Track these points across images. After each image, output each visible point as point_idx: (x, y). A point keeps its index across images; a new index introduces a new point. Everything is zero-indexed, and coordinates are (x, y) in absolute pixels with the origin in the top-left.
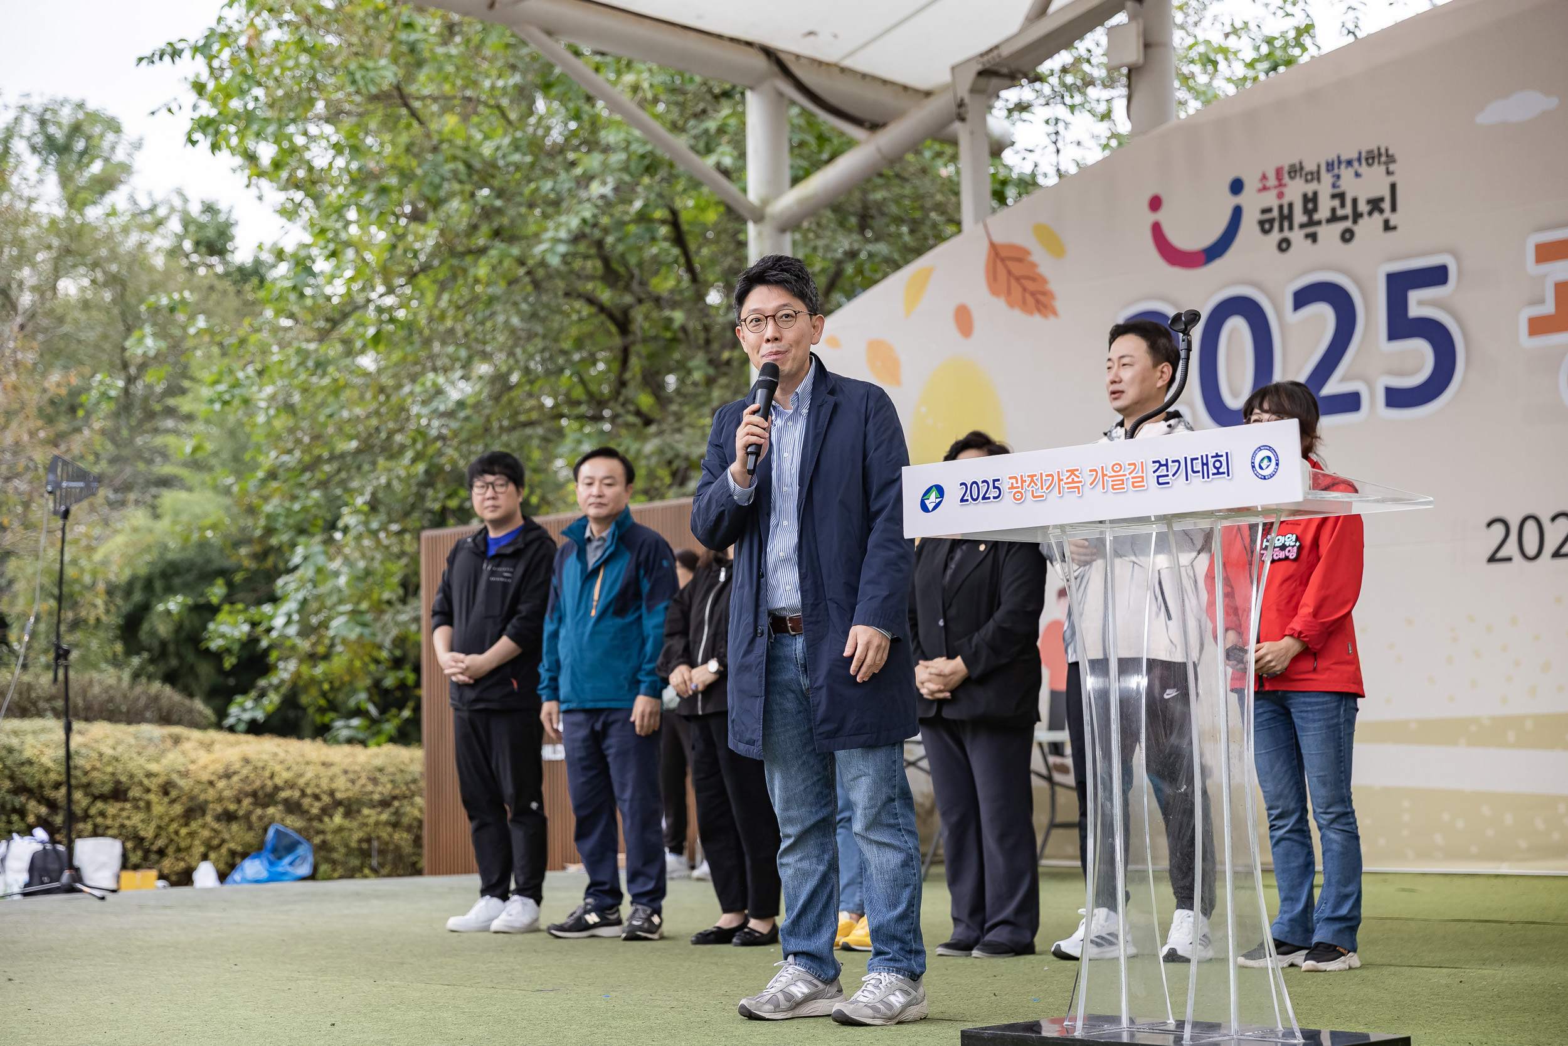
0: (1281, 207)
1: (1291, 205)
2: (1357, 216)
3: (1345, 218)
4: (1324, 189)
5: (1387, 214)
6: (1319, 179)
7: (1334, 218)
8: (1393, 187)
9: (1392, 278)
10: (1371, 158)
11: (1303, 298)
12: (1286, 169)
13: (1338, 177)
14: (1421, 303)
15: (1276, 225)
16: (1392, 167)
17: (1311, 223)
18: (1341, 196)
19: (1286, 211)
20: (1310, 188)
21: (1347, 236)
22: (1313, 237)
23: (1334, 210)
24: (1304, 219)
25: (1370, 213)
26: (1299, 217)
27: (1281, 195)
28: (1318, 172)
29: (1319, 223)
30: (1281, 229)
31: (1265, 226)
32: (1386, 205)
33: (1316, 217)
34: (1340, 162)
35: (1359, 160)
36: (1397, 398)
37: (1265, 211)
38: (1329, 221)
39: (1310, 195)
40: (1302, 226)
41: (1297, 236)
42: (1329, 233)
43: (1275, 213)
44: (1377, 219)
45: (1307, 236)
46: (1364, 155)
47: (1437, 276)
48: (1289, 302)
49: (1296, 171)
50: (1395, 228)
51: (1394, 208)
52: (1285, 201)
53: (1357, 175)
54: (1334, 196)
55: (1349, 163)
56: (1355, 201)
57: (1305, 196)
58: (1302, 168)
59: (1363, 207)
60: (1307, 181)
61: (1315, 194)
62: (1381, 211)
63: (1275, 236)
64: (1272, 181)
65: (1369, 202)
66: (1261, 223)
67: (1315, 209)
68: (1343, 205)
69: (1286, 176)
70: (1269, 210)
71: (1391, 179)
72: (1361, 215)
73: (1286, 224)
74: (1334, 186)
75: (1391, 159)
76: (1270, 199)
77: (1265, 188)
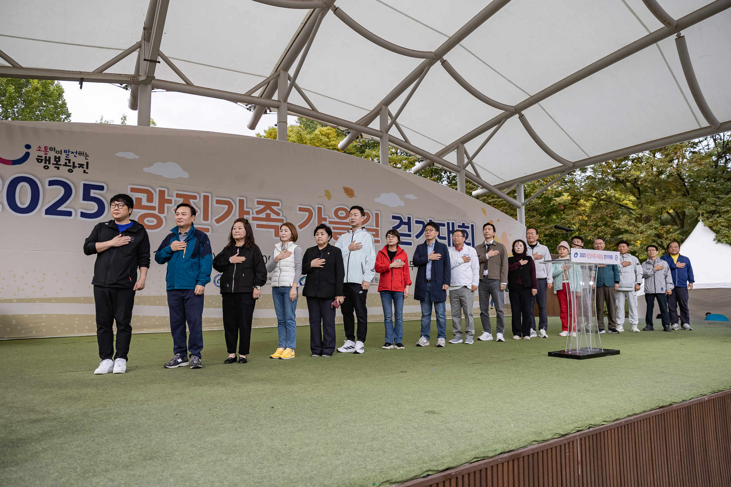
0: (46, 157)
1: (50, 158)
2: (74, 167)
3: (70, 166)
4: (63, 157)
5: (85, 169)
6: (61, 154)
7: (66, 165)
8: (87, 163)
9: (84, 185)
10: (80, 154)
11: (51, 183)
12: (49, 148)
13: (69, 155)
14: (94, 193)
15: (44, 161)
16: (87, 158)
17: (57, 164)
18: (69, 161)
19: (48, 159)
20: (58, 155)
21: (70, 171)
22: (58, 168)
23: (66, 163)
24: (55, 163)
25: (79, 167)
26: (52, 161)
27: (46, 154)
28: (61, 152)
29: (61, 165)
30: (45, 163)
31: (39, 160)
32: (85, 166)
33: (59, 163)
34: (69, 152)
35: (76, 153)
36: (83, 215)
37: (38, 156)
38: (63, 165)
39: (57, 157)
40: (53, 164)
41: (51, 166)
42: (64, 170)
43: (43, 158)
44: (81, 169)
45: (55, 167)
46: (78, 152)
47: (101, 188)
48: (47, 183)
49: (52, 149)
50: (87, 173)
51: (87, 168)
52: (48, 156)
53: (75, 156)
54: (66, 159)
55: (73, 153)
56: (74, 163)
57: (55, 157)
58: (55, 149)
59: (76, 165)
60: (56, 153)
61: (59, 157)
62: (83, 168)
63: (43, 164)
64: (43, 149)
65: (79, 164)
66: (38, 160)
67: (59, 161)
68: (69, 162)
69: (48, 150)
70: (42, 157)
71: (87, 161)
72: (76, 167)
73: (47, 162)
74: (66, 157)
75: (87, 156)
76: (42, 154)
77: (39, 150)
